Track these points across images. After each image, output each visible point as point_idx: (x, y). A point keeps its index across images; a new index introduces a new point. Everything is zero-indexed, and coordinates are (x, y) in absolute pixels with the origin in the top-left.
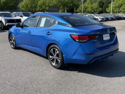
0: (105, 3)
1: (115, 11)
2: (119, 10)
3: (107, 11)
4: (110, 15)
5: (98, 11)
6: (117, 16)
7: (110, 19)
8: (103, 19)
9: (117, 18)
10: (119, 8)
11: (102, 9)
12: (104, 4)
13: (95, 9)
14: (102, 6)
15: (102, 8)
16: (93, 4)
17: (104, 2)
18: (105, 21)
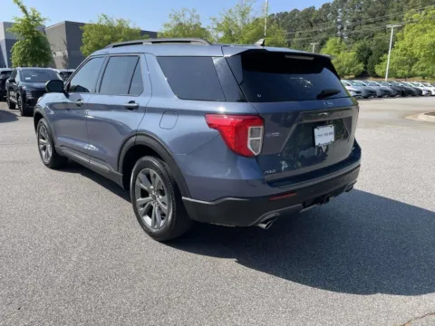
0: (374, 52)
1: (399, 72)
2: (410, 70)
3: (378, 71)
4: (380, 82)
5: (354, 71)
6: (402, 87)
7: (378, 94)
8: (357, 92)
9: (399, 91)
10: (411, 65)
11: (365, 68)
12: (371, 54)
13: (347, 66)
14: (367, 58)
15: (366, 63)
16: (342, 53)
17: (372, 48)
18: (366, 98)
